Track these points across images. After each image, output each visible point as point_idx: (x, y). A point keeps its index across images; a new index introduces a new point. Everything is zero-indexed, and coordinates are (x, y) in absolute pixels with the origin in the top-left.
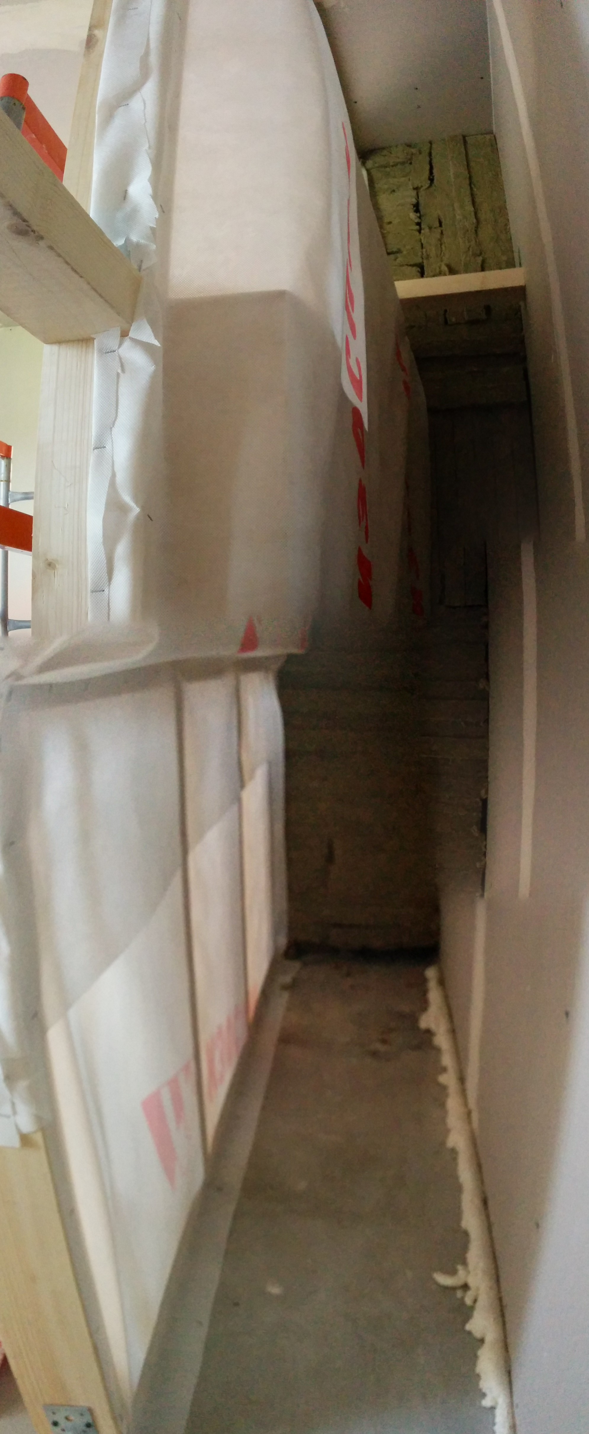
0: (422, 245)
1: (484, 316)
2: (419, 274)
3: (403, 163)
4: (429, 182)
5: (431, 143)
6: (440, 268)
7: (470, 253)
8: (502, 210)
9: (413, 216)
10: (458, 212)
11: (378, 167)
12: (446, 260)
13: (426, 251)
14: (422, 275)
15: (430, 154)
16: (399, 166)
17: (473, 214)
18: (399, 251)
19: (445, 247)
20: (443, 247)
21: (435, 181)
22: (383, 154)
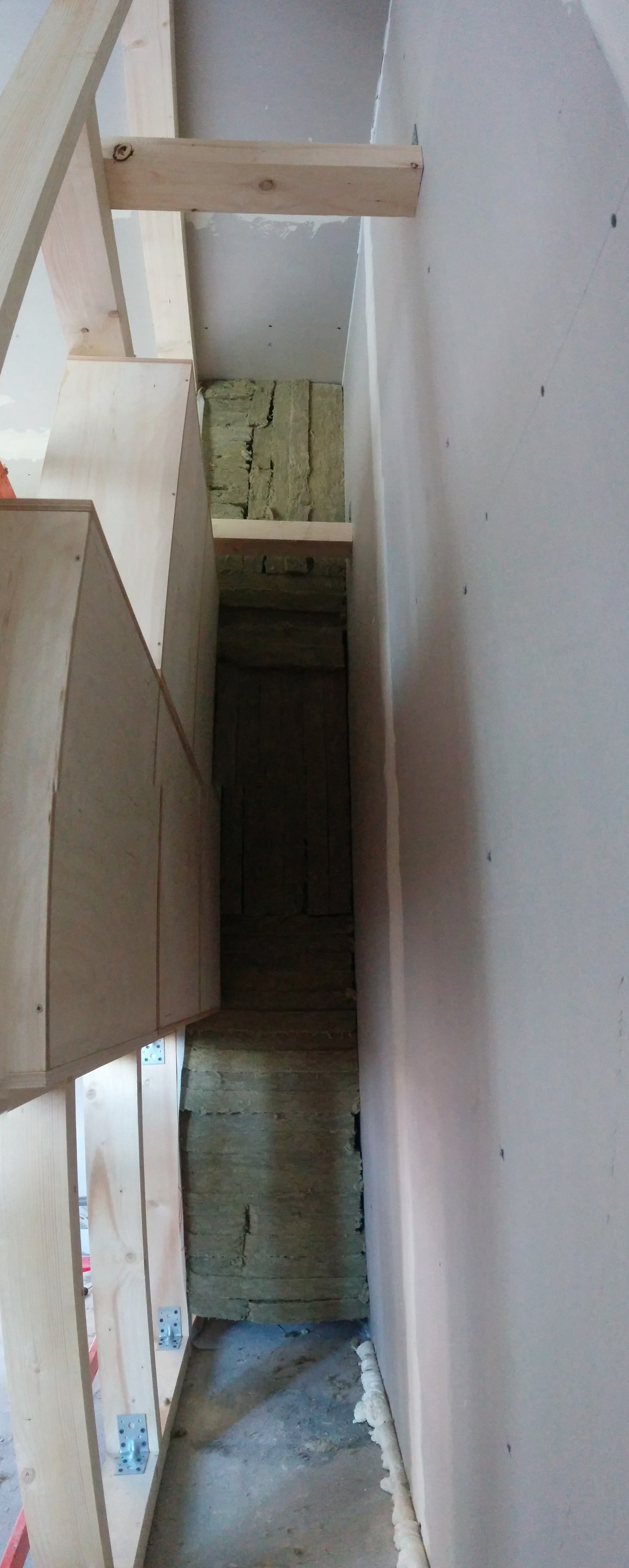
0: (249, 484)
1: (305, 569)
2: (241, 515)
3: (243, 398)
4: (267, 421)
5: (275, 382)
6: (265, 512)
7: (299, 501)
8: (337, 463)
9: (245, 453)
10: (292, 456)
11: (217, 398)
12: (271, 505)
13: (253, 492)
14: (245, 517)
15: (273, 394)
16: (239, 400)
17: (307, 461)
18: (224, 488)
19: (274, 491)
20: (271, 491)
21: (273, 421)
22: (224, 385)
